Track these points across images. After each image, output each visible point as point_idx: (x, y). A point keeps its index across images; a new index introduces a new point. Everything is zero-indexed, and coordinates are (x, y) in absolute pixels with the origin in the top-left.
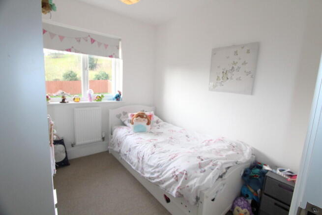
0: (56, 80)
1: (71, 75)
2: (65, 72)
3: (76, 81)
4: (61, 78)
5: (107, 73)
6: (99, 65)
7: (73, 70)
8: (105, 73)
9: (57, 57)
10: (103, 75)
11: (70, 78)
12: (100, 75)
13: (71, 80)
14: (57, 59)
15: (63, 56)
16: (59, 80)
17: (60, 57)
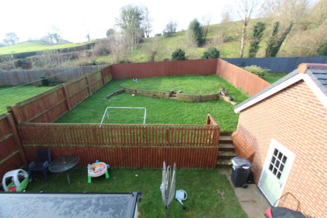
0: (166, 60)
1: (180, 54)
2: (174, 51)
3: (183, 61)
4: (170, 57)
5: (217, 50)
6: (208, 40)
7: (182, 49)
8: (216, 50)
9: (170, 36)
10: (213, 53)
11: (178, 57)
12: (210, 52)
13: (178, 60)
14: (170, 38)
15: (175, 34)
16: (168, 59)
17: (172, 36)
